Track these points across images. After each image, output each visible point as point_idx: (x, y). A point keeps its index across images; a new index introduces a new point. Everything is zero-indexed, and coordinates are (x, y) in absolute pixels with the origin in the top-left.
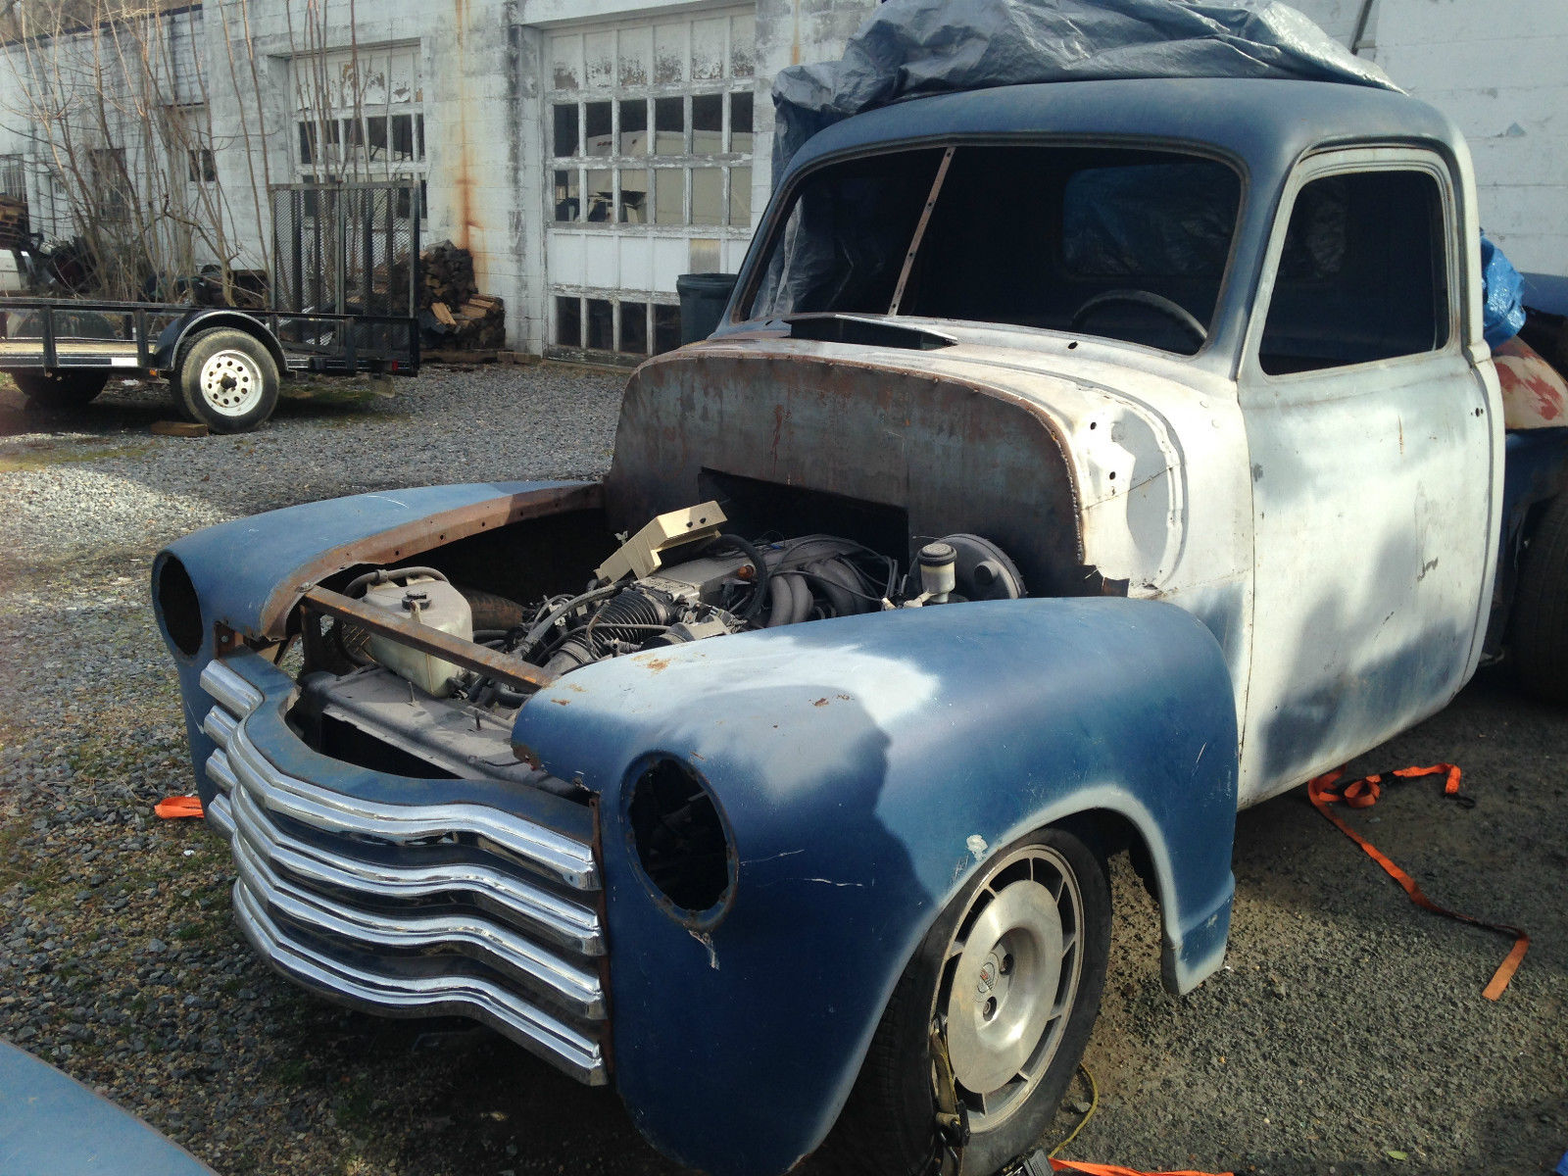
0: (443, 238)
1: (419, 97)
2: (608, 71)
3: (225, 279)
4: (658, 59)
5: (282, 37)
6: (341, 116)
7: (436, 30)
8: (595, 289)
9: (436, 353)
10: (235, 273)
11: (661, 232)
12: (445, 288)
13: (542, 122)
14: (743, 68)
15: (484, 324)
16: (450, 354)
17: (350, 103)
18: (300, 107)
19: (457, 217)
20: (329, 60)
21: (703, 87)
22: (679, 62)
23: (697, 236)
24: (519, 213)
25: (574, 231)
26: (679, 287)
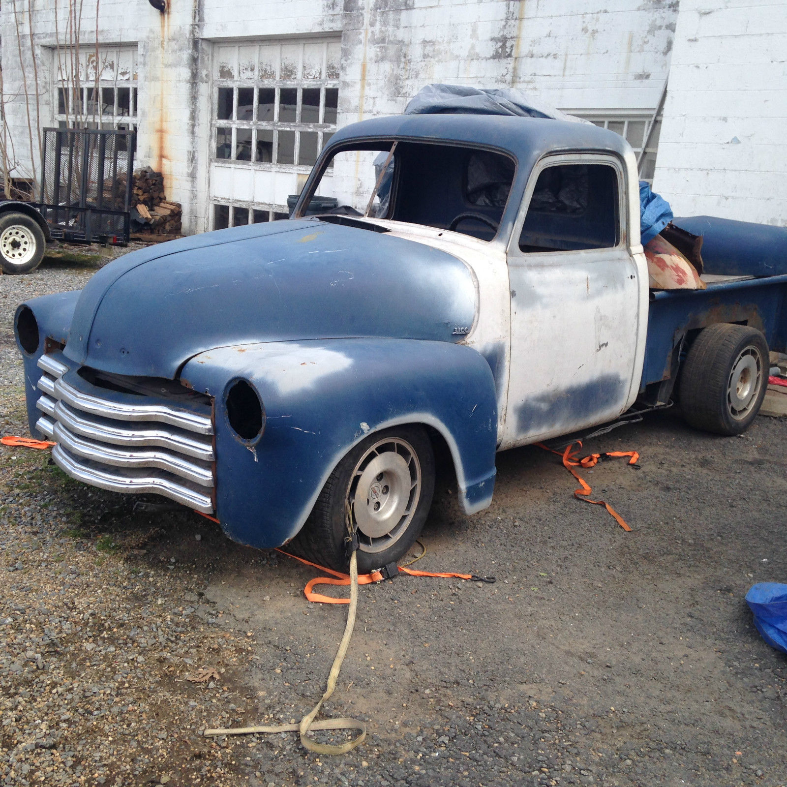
0: (146, 165)
1: (135, 77)
2: (252, 70)
3: (6, 182)
4: (283, 64)
5: (51, 35)
6: (85, 86)
7: (148, 38)
8: (239, 201)
9: (138, 235)
10: (13, 179)
11: (280, 168)
12: (146, 196)
13: (211, 97)
14: (333, 73)
15: (169, 218)
16: (146, 236)
17: (92, 78)
18: (60, 78)
19: (156, 152)
20: (80, 51)
21: (309, 84)
22: (295, 68)
23: (302, 172)
24: (194, 152)
25: (227, 165)
26: (289, 202)
